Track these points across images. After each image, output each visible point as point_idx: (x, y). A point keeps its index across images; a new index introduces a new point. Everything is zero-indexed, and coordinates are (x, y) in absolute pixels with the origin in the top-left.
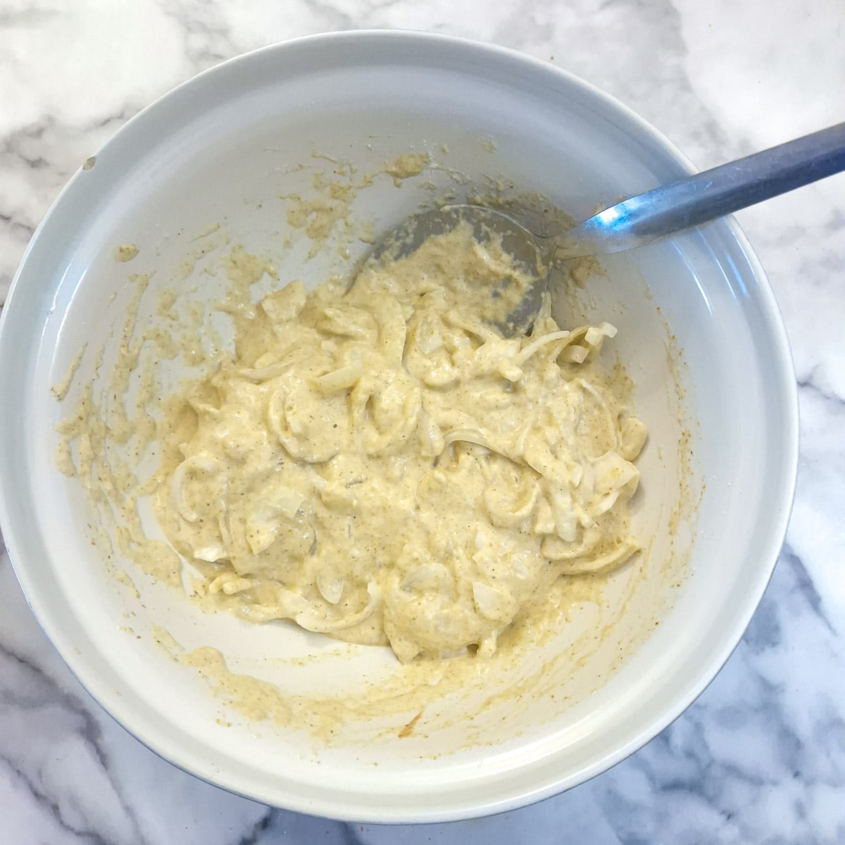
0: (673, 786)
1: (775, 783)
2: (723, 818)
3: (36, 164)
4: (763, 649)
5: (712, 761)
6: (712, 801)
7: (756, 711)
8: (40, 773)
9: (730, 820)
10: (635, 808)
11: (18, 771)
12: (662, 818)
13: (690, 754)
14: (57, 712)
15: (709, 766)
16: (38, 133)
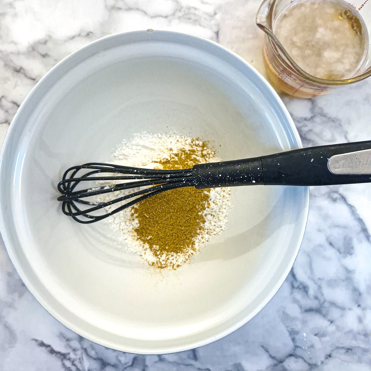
0: (309, 310)
1: (350, 309)
2: (329, 323)
3: (44, 56)
4: (347, 256)
5: (325, 301)
6: (324, 316)
7: (343, 281)
9: (332, 324)
10: (294, 319)
12: (304, 322)
13: (316, 298)
15: (324, 302)
16: (45, 42)
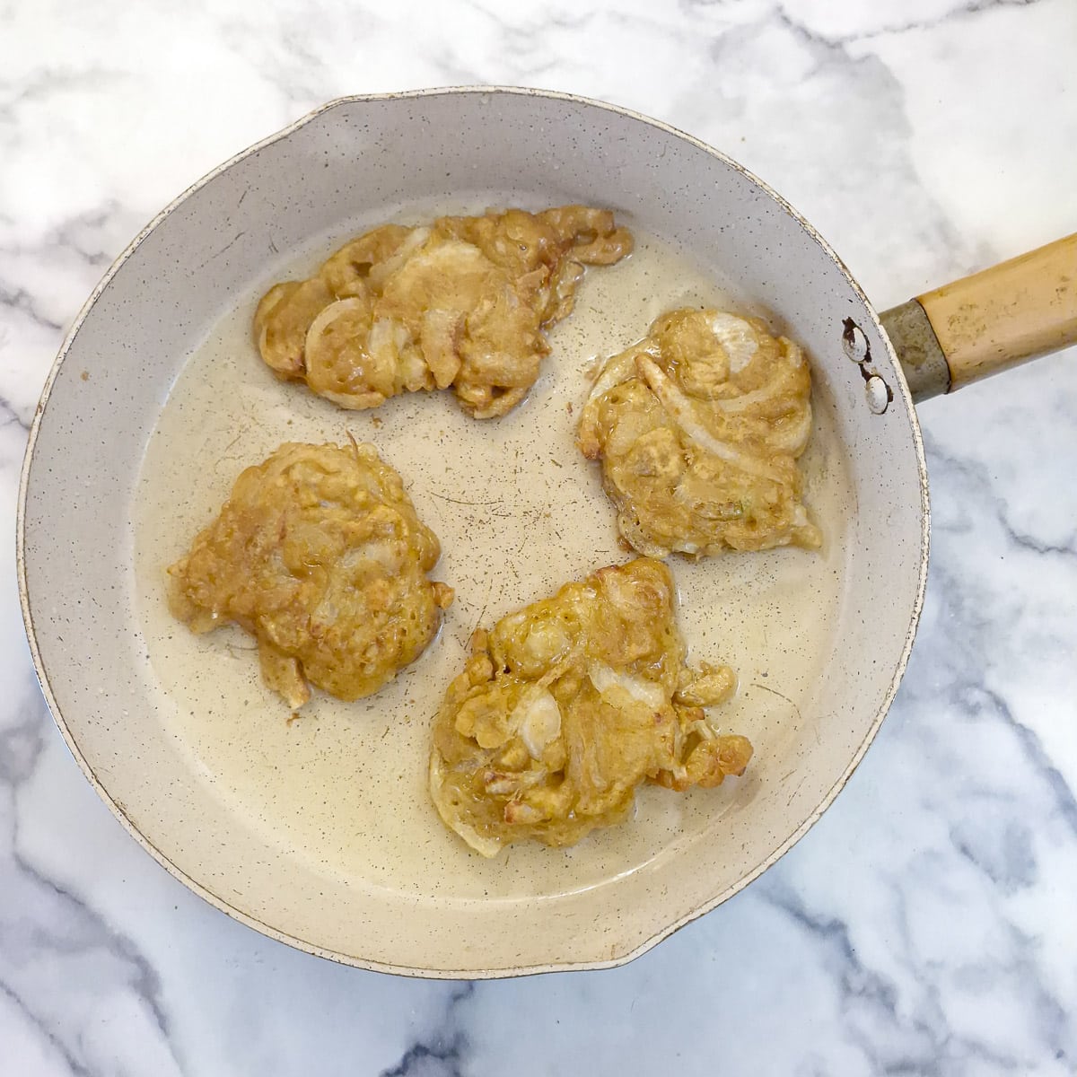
8: (80, 1038)
11: (52, 1036)
14: (104, 958)
